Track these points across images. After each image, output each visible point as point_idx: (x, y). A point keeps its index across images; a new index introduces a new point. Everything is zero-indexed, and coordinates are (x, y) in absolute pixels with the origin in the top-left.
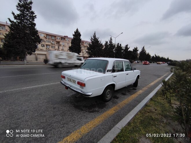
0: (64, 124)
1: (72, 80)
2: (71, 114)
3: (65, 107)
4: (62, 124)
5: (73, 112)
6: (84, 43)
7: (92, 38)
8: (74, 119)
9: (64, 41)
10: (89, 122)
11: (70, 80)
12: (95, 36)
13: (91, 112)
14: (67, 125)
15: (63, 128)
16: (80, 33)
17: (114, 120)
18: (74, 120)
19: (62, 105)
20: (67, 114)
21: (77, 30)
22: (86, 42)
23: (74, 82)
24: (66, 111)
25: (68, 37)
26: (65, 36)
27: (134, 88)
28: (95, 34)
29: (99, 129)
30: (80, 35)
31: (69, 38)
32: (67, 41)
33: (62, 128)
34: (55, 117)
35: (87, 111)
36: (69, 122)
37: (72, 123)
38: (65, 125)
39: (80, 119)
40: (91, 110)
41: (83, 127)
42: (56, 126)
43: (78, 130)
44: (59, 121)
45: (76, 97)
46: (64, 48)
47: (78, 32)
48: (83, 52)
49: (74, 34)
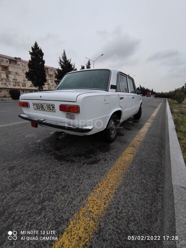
0: (43, 201)
1: (45, 106)
2: (53, 175)
3: (37, 162)
4: (39, 203)
5: (57, 169)
6: (49, 70)
7: (61, 61)
8: (63, 183)
9: (16, 66)
10: (99, 184)
11: (40, 107)
12: (65, 57)
13: (92, 163)
14: (51, 203)
15: (43, 214)
16: (41, 51)
17: (140, 169)
18: (65, 187)
19: (30, 159)
20: (44, 175)
21: (36, 44)
22: (52, 69)
23: (51, 108)
24: (41, 168)
25: (22, 59)
26: (16, 58)
27: (136, 120)
28: (64, 54)
29: (125, 194)
30: (42, 54)
31: (24, 62)
32: (21, 66)
33: (40, 214)
34: (17, 189)
35: (84, 164)
36: (55, 193)
37: (62, 194)
38: (45, 204)
39: (76, 181)
40: (91, 160)
41: (90, 198)
42: (21, 211)
43: (83, 210)
44: (28, 197)
45: (58, 139)
46: (17, 77)
47: (38, 48)
48: (49, 84)
49: (31, 51)
